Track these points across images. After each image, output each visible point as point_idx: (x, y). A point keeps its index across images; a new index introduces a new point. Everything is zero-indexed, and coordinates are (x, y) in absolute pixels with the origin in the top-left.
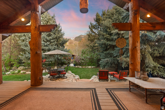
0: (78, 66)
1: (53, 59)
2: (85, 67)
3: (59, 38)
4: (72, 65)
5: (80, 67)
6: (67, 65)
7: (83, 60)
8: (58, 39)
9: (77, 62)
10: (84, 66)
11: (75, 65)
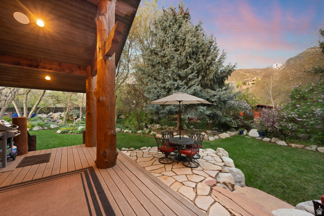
0: (273, 140)
1: (193, 114)
2: (303, 148)
3: (207, 67)
4: (254, 133)
5: (282, 143)
6: (238, 132)
7: (292, 120)
8: (207, 69)
9: (269, 127)
10: (296, 143)
11: (263, 134)
